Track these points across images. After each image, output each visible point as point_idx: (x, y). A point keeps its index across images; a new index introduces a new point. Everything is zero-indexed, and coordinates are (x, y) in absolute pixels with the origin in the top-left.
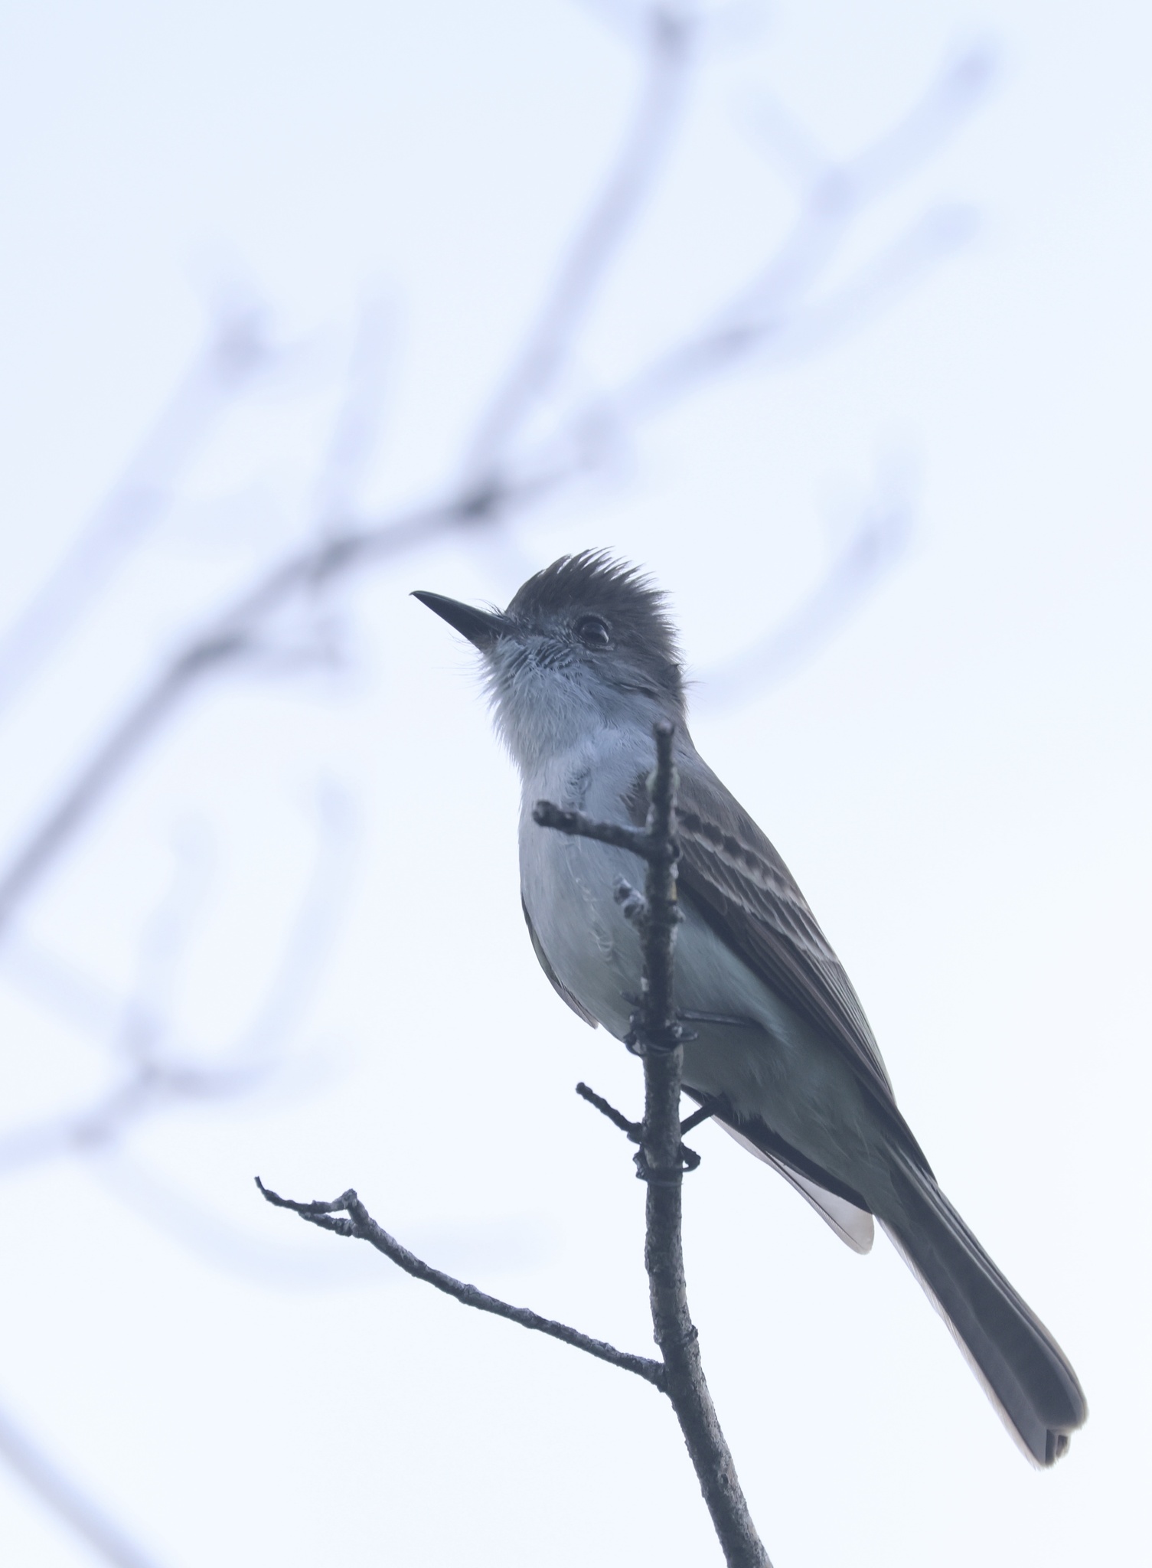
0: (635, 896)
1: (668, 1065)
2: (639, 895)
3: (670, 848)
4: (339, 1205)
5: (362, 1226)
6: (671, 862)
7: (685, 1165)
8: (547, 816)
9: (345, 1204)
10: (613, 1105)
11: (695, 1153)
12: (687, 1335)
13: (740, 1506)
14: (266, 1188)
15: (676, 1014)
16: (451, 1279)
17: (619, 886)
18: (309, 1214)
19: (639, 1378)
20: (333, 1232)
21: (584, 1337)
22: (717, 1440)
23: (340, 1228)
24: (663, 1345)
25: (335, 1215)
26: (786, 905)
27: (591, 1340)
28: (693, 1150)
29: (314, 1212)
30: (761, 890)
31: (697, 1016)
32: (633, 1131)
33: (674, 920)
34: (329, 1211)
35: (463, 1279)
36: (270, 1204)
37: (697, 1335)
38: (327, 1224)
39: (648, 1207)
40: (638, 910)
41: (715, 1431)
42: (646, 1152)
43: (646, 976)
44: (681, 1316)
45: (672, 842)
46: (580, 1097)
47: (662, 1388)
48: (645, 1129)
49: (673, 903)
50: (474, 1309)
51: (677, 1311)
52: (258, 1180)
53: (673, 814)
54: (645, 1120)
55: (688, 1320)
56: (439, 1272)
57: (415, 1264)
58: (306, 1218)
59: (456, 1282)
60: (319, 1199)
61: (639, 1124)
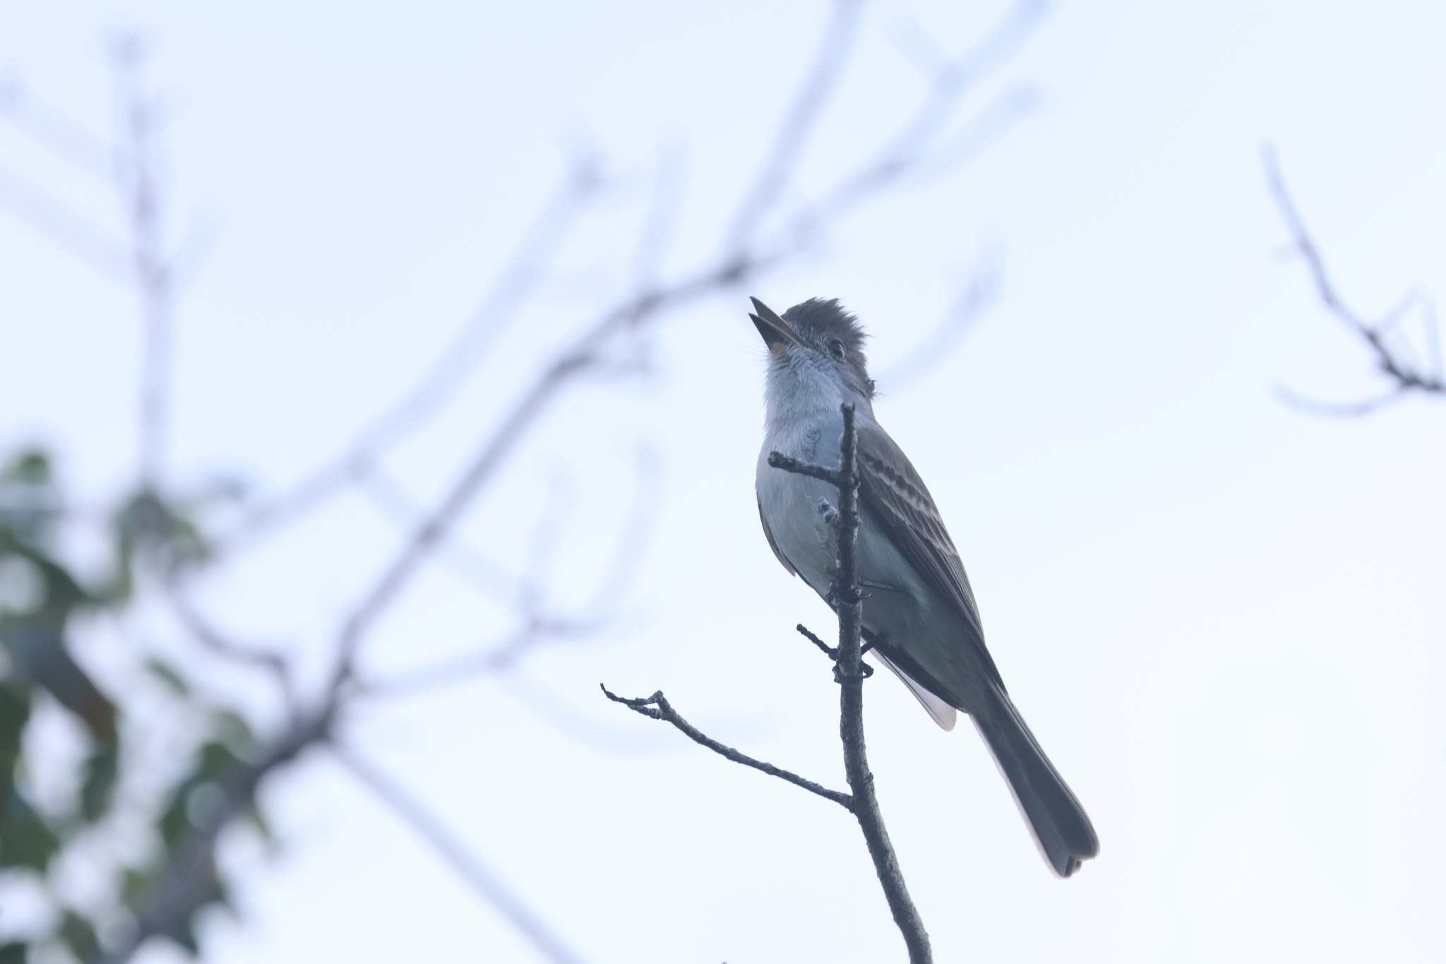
0: (831, 509)
1: (853, 613)
2: (834, 509)
3: (853, 480)
4: (652, 700)
5: (666, 713)
6: (854, 488)
7: (864, 674)
8: (777, 461)
9: (656, 699)
10: (820, 637)
11: (870, 667)
12: (866, 778)
13: (901, 883)
14: (607, 690)
15: (858, 582)
16: (721, 745)
17: (822, 503)
18: (633, 706)
19: (837, 805)
20: (649, 717)
21: (804, 780)
22: (886, 842)
23: (653, 714)
24: (852, 784)
25: (650, 706)
26: (930, 520)
27: (808, 782)
28: (869, 665)
29: (637, 705)
30: (916, 511)
31: (871, 583)
32: (832, 653)
33: (855, 524)
34: (646, 704)
35: (729, 745)
36: (610, 700)
37: (873, 778)
38: (645, 712)
39: (841, 699)
40: (833, 518)
41: (884, 837)
42: (840, 666)
43: (839, 558)
44: (863, 766)
45: (854, 476)
46: (799, 633)
47: (852, 811)
48: (839, 652)
49: (856, 513)
50: (736, 763)
51: (861, 763)
52: (602, 685)
54: (839, 647)
55: (867, 769)
56: (714, 741)
57: (699, 736)
58: (632, 708)
59: (724, 747)
60: (640, 697)
61: (835, 649)
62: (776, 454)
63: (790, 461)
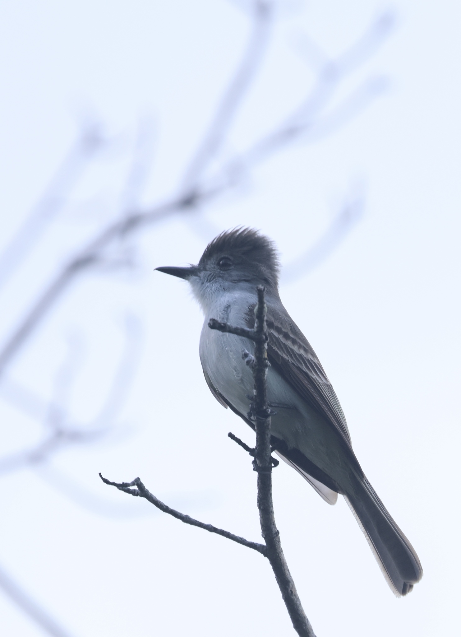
0: (250, 356)
1: (265, 424)
2: (252, 356)
3: (264, 337)
4: (133, 484)
5: (143, 492)
6: (265, 342)
7: (273, 465)
8: (214, 325)
9: (136, 483)
10: (243, 441)
11: (277, 460)
12: (275, 534)
13: (298, 603)
14: (104, 477)
15: (268, 404)
16: (179, 513)
17: (244, 353)
18: (121, 488)
19: (256, 551)
20: (131, 495)
21: (234, 535)
22: (288, 576)
23: (134, 493)
24: (265, 538)
25: (132, 488)
27: (236, 537)
28: (276, 459)
29: (123, 487)
31: (276, 405)
32: (252, 452)
33: (266, 366)
34: (129, 486)
35: (184, 513)
36: (105, 484)
37: (279, 533)
38: (129, 491)
39: (258, 482)
40: (252, 362)
41: (287, 572)
42: (257, 460)
43: (255, 389)
44: (272, 526)
45: (265, 334)
46: (230, 438)
47: (265, 555)
48: (256, 450)
49: (265, 359)
50: (188, 525)
51: (271, 524)
52: (100, 475)
53: (265, 323)
54: (256, 447)
55: (275, 528)
56: (174, 510)
57: (165, 507)
59: (181, 514)
60: (125, 482)
61: (254, 449)
62: (213, 320)
63: (223, 325)
